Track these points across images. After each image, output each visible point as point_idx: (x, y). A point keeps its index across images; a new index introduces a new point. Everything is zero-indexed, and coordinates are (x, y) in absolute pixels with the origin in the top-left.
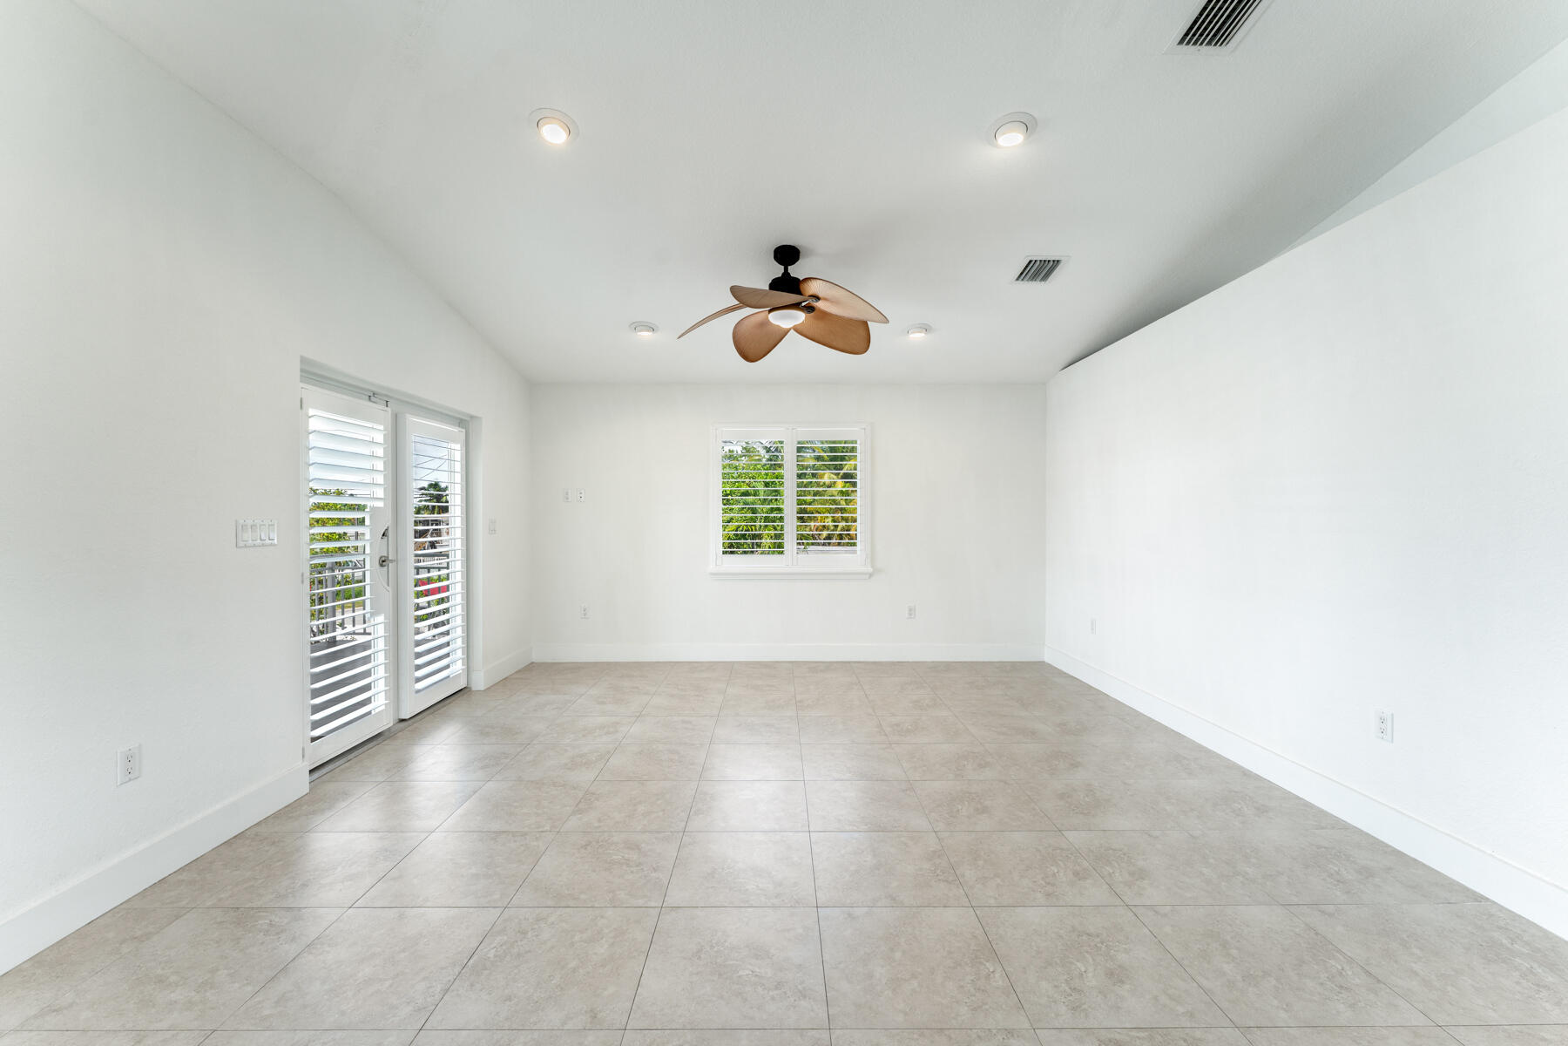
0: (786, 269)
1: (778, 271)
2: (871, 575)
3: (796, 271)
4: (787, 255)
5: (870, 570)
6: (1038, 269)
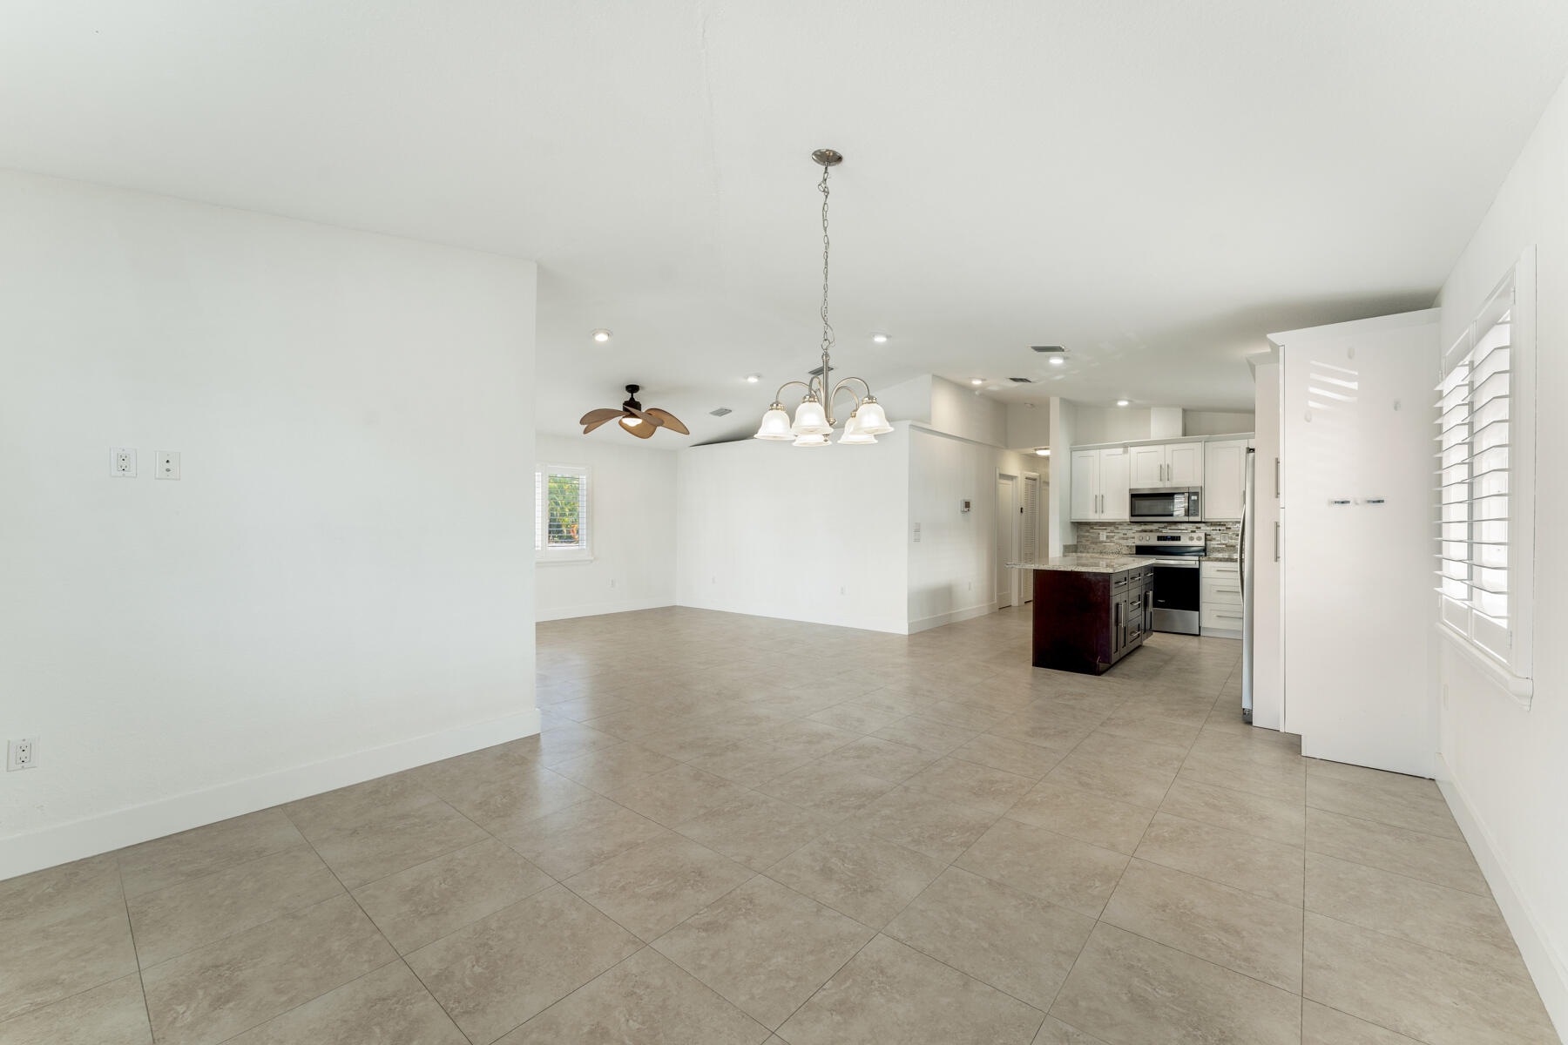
0: (632, 397)
1: (628, 396)
3: (637, 398)
6: (722, 412)
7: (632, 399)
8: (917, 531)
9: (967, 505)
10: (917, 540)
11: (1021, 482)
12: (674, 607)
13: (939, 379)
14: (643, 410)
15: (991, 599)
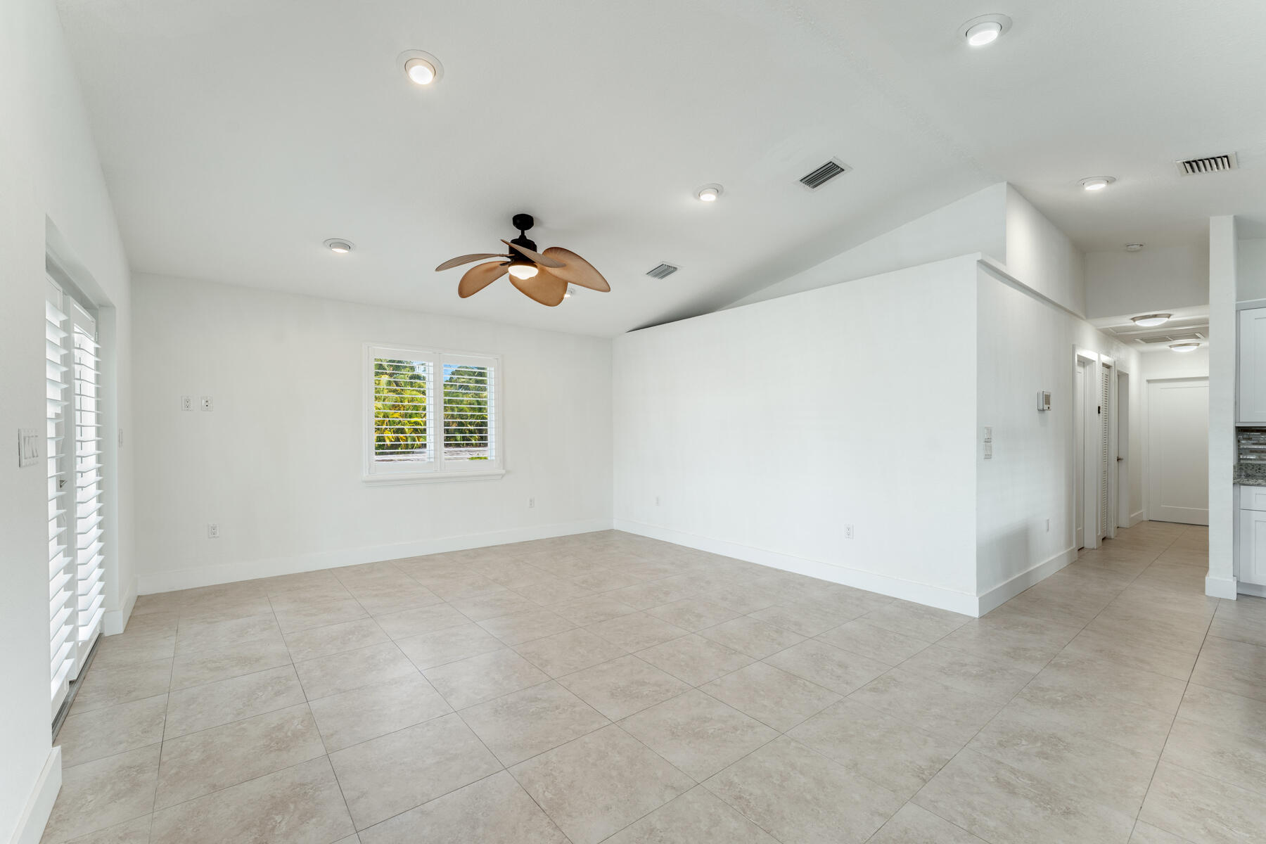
0: (523, 233)
1: (516, 234)
2: (503, 476)
3: (529, 234)
4: (523, 221)
5: (503, 472)
6: (663, 271)
7: (523, 236)
8: (988, 441)
9: (1047, 399)
10: (988, 457)
11: (1099, 371)
12: (610, 532)
13: (1018, 191)
14: (540, 251)
15: (1069, 543)
